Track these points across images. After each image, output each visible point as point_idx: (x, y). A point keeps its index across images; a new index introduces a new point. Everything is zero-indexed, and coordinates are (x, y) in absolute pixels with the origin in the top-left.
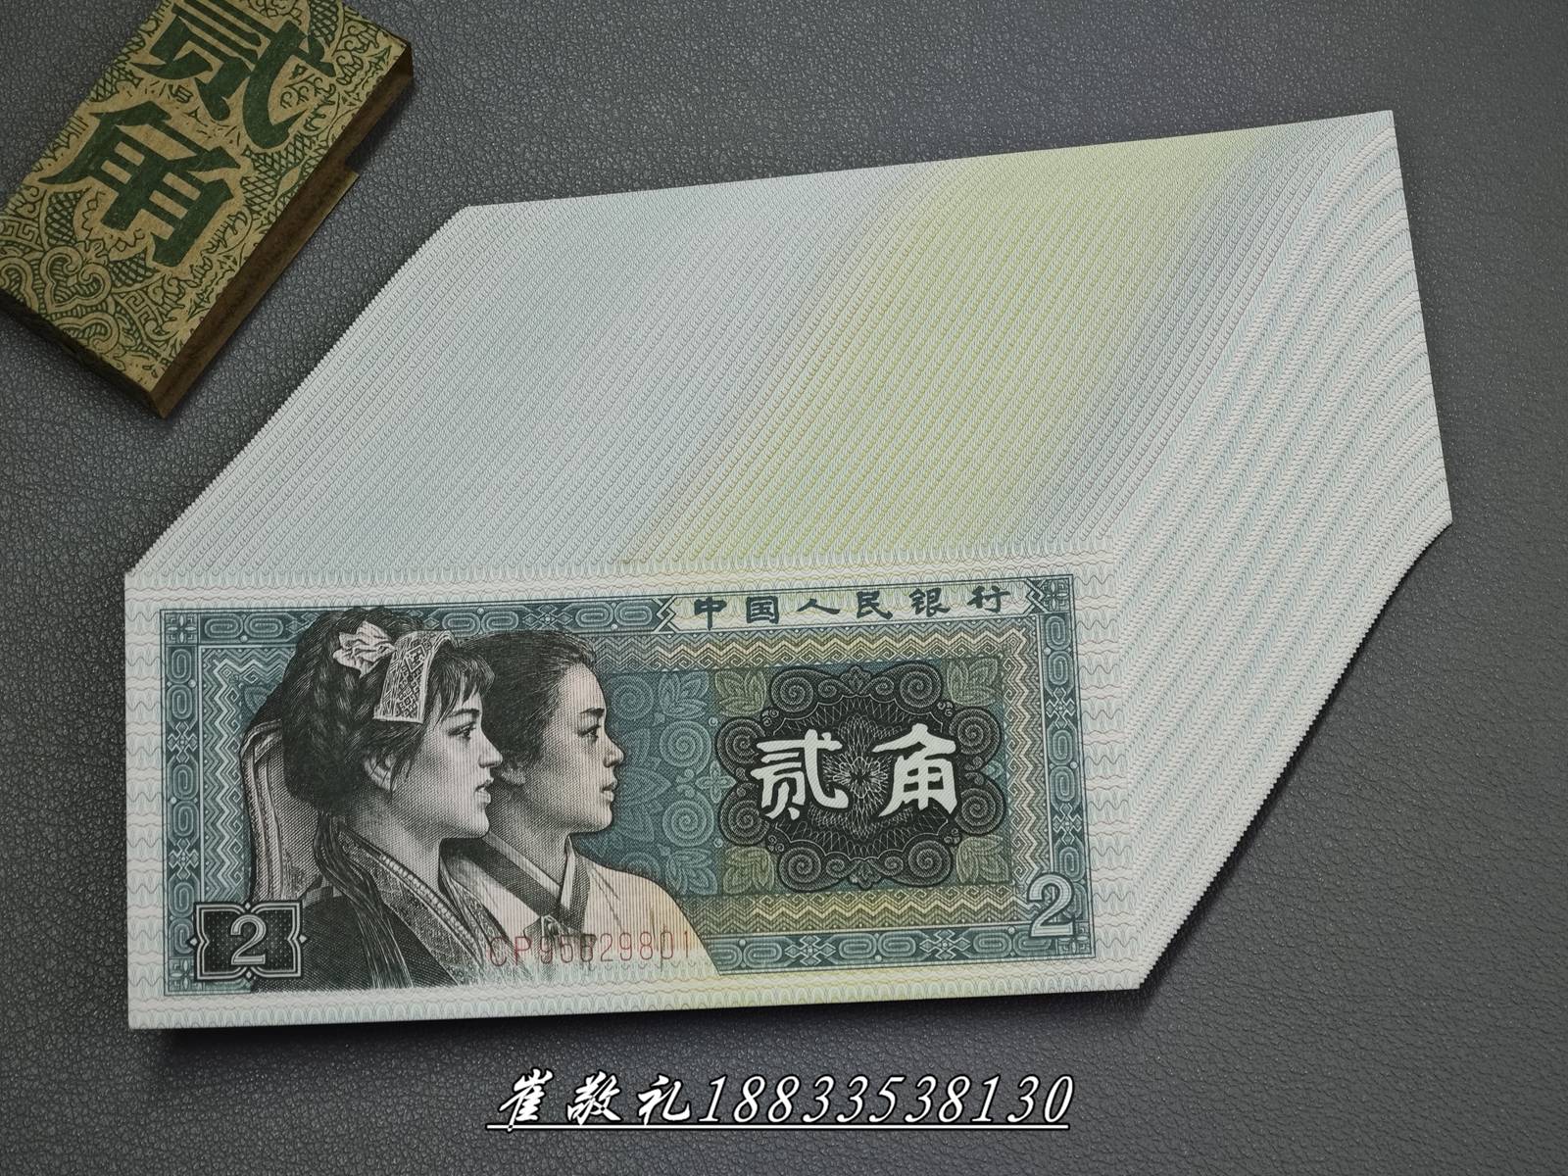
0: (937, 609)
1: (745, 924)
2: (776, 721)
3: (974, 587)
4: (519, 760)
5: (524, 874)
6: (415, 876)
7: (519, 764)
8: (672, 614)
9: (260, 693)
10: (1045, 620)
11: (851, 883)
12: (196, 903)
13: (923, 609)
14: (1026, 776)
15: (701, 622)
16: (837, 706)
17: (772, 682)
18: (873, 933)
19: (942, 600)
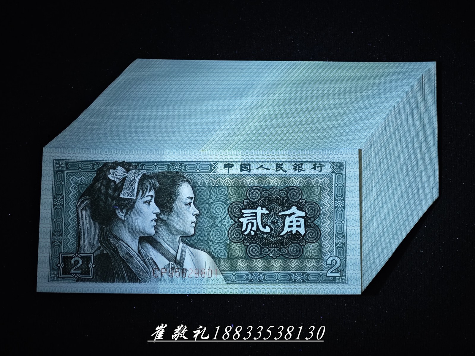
0: (301, 170)
1: (235, 268)
2: (248, 203)
3: (313, 164)
4: (165, 212)
5: (165, 248)
6: (130, 248)
7: (166, 213)
8: (216, 168)
9: (84, 187)
10: (336, 175)
11: (270, 256)
12: (60, 253)
13: (297, 170)
14: (327, 224)
15: (225, 171)
16: (268, 199)
17: (247, 191)
18: (276, 273)
19: (303, 167)
